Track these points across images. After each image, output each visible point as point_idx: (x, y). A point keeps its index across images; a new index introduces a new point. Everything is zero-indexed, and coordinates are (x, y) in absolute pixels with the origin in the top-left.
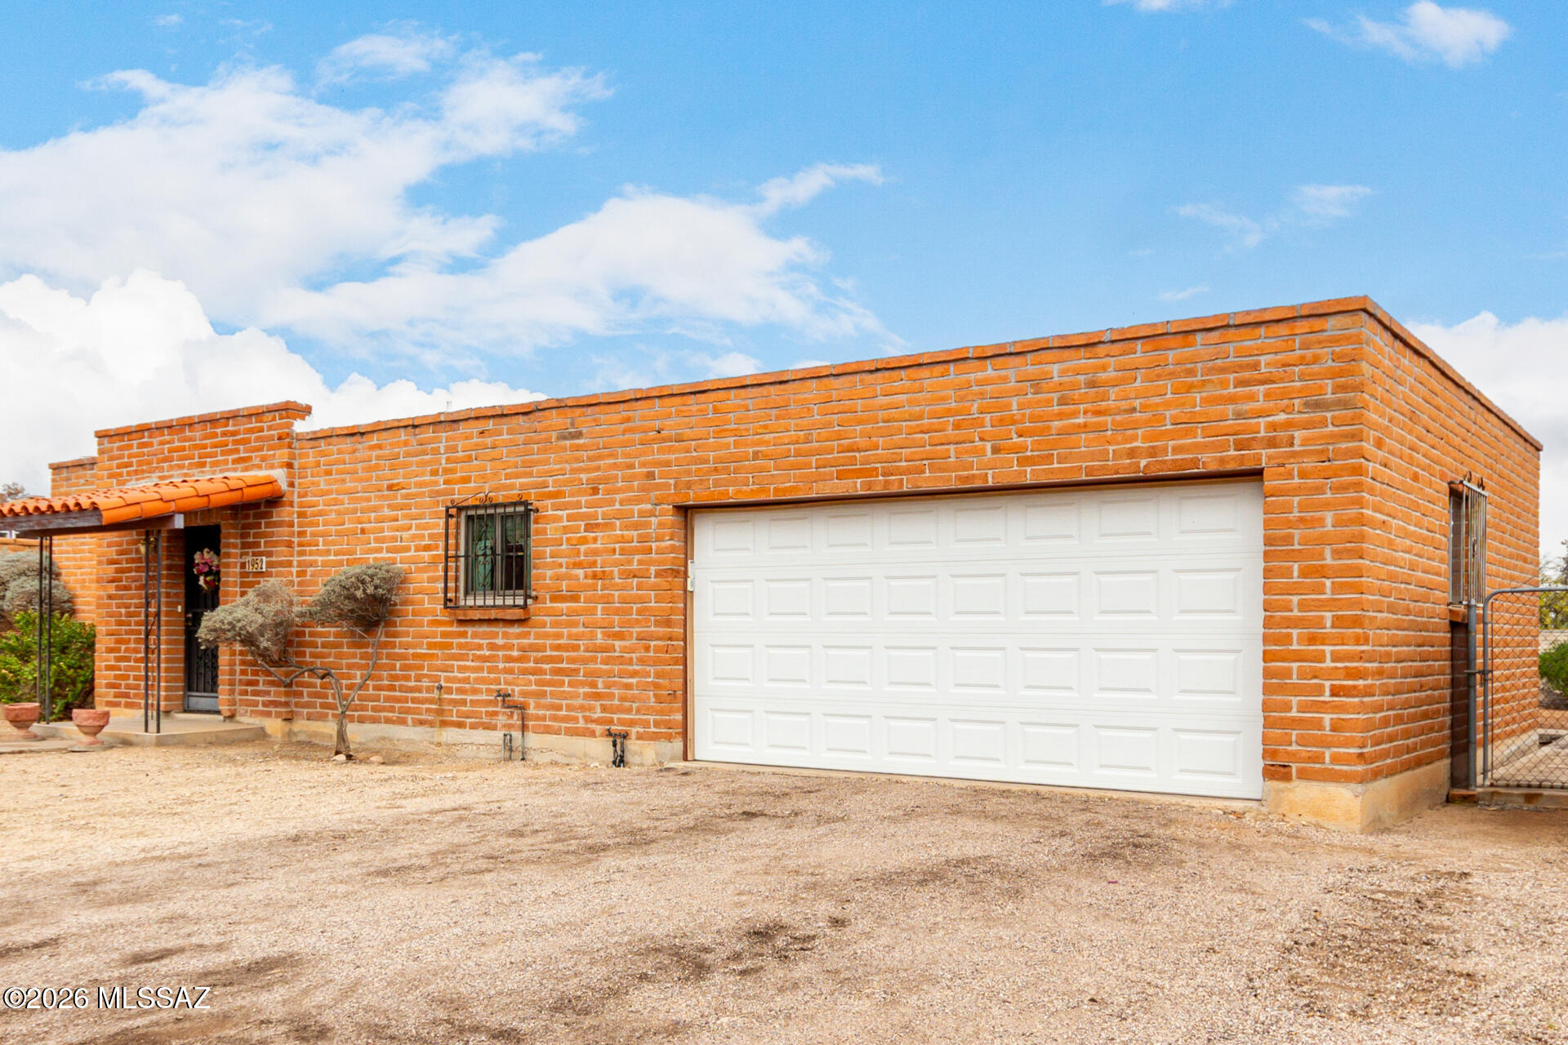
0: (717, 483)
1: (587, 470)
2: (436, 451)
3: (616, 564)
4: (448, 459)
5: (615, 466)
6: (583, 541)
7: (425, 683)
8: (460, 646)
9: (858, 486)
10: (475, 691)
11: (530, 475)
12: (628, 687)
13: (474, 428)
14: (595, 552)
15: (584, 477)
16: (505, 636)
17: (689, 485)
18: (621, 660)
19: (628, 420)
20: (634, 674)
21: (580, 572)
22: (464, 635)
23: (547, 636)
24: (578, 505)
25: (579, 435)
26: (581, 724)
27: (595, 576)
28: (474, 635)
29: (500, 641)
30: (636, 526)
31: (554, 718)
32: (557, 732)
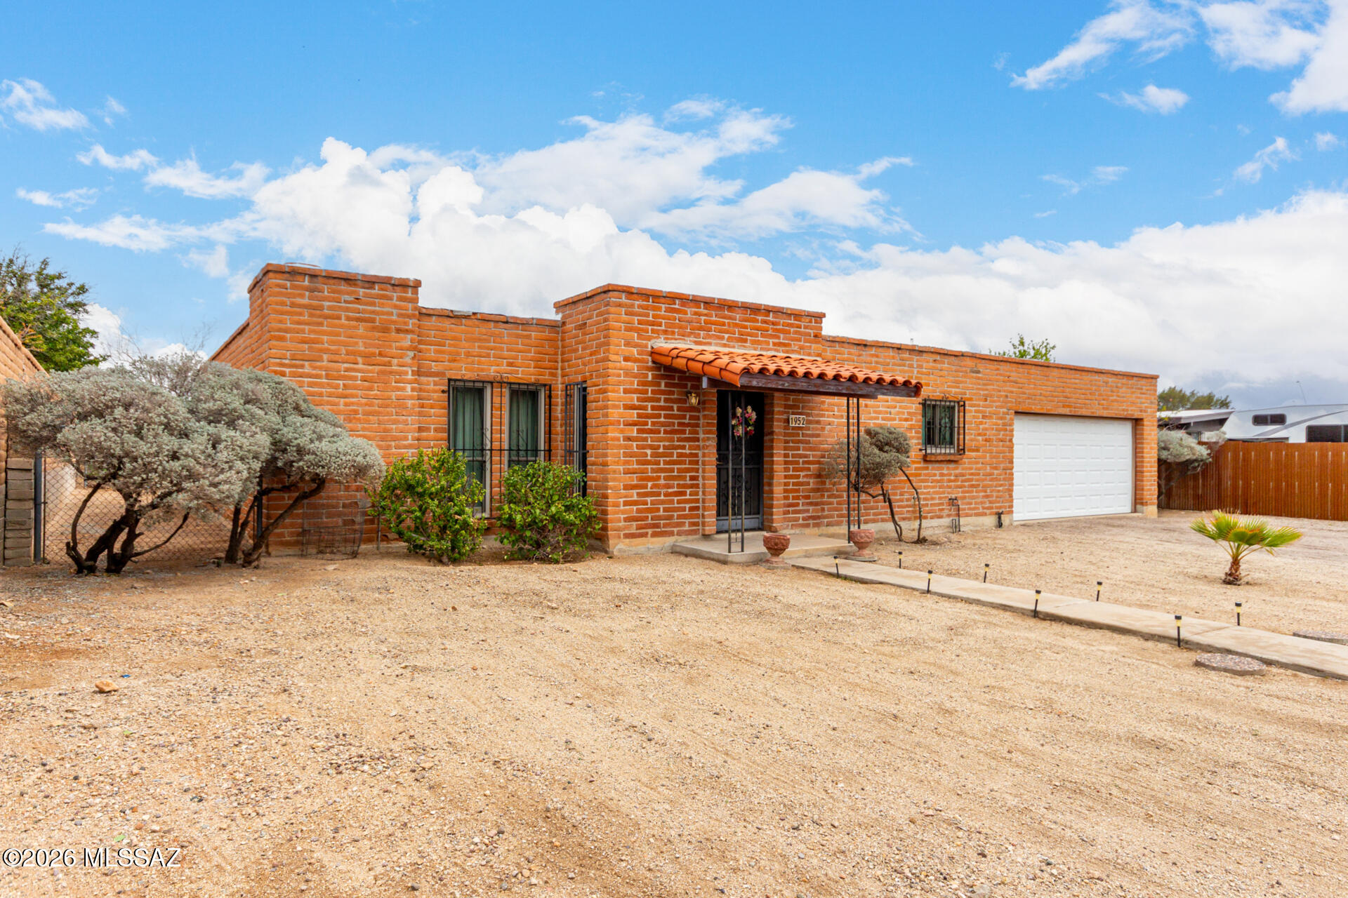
0: (1029, 404)
1: (983, 390)
2: (911, 366)
3: (994, 435)
4: (918, 372)
5: (994, 390)
6: (981, 423)
7: (906, 496)
8: (925, 475)
9: (1066, 411)
10: (933, 499)
11: (958, 387)
12: (999, 491)
13: (931, 358)
14: (986, 429)
15: (982, 392)
16: (948, 468)
17: (1020, 403)
18: (996, 479)
19: (998, 369)
20: (1001, 485)
21: (980, 438)
22: (927, 468)
23: (966, 469)
24: (979, 406)
25: (978, 372)
26: (981, 510)
27: (986, 440)
28: (933, 469)
29: (945, 472)
30: (1001, 418)
31: (970, 509)
32: (971, 516)
